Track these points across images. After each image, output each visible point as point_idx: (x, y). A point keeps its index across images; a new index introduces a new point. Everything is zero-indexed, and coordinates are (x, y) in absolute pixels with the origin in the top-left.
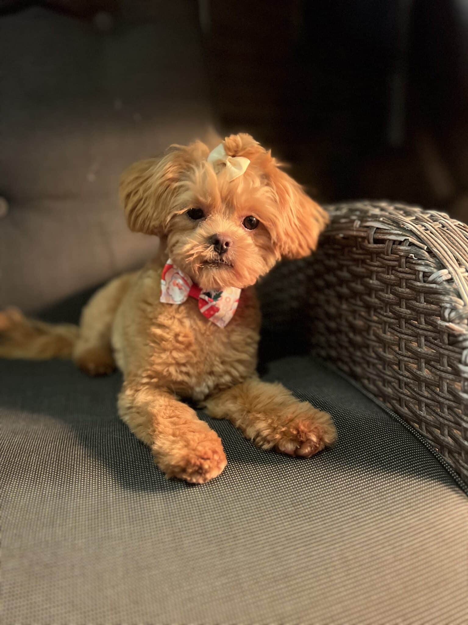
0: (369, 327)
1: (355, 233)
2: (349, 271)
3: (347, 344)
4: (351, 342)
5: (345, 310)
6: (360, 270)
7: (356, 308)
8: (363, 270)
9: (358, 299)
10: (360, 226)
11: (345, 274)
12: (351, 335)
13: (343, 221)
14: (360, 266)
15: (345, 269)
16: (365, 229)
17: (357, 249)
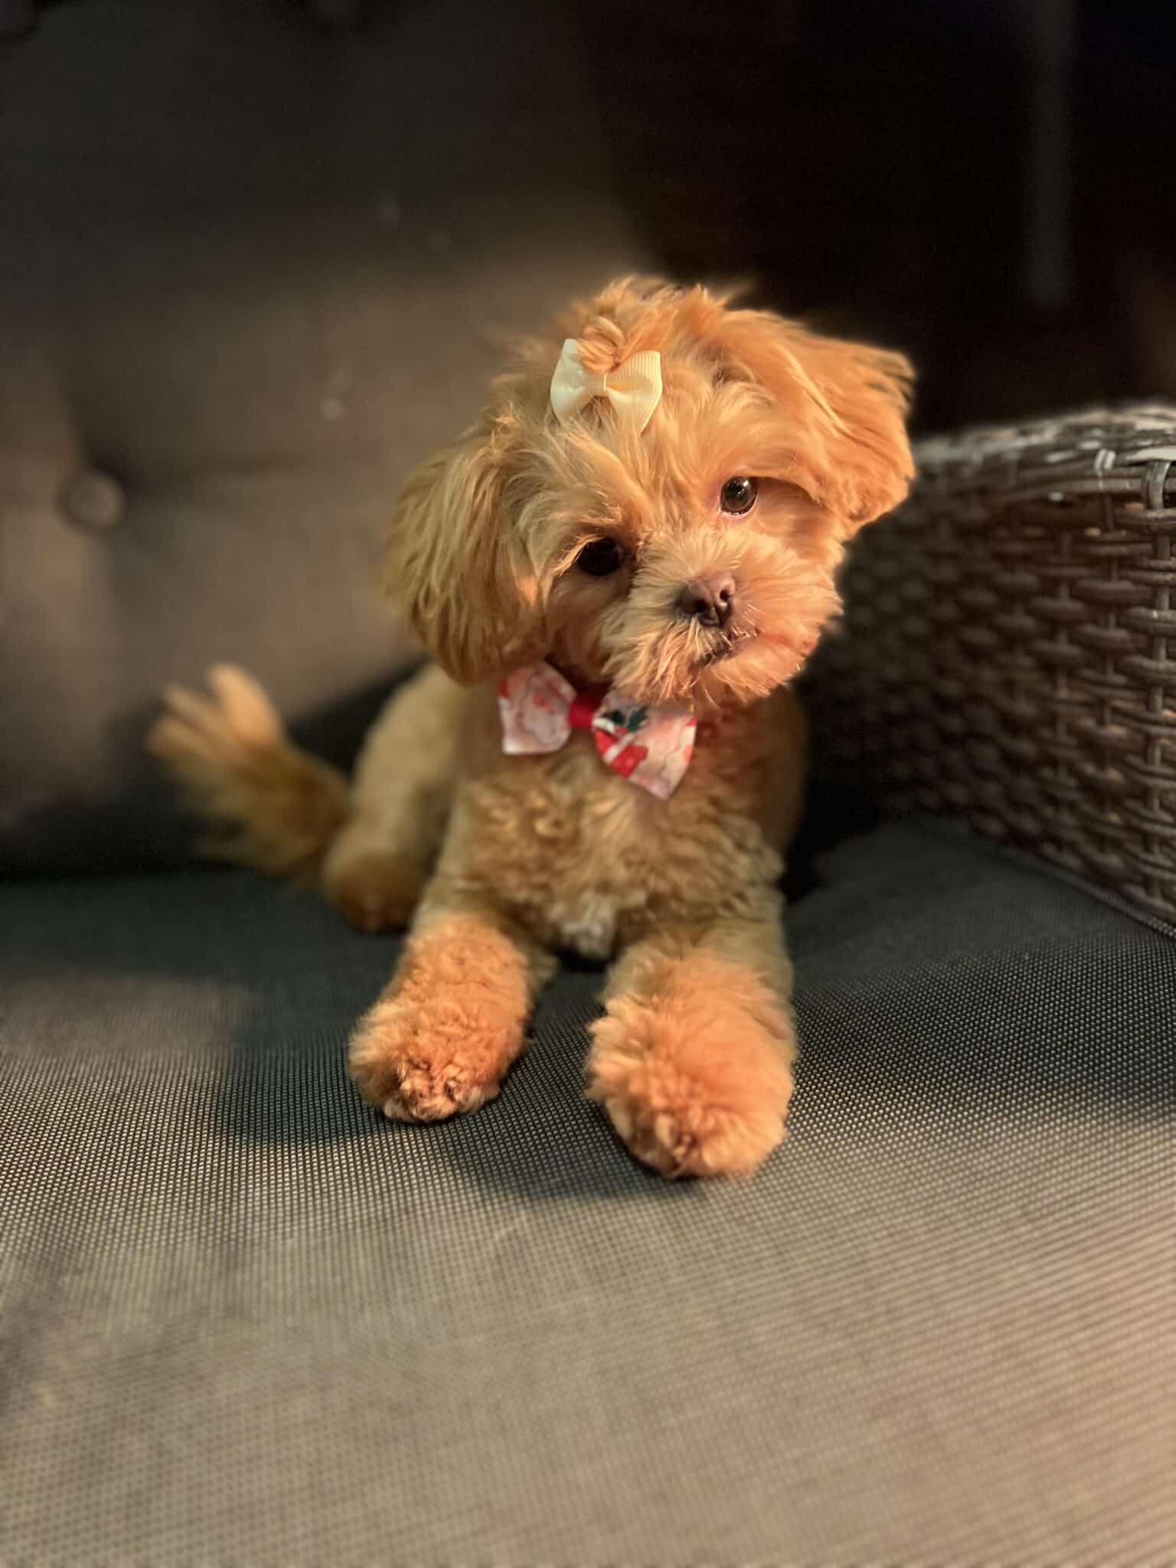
0: (1150, 740)
1: (1101, 485)
2: (1076, 594)
3: (1074, 796)
4: (1091, 789)
5: (1066, 702)
6: (1117, 586)
7: (1105, 692)
8: (1126, 585)
9: (1109, 667)
10: (1115, 465)
12: (1090, 769)
13: (1055, 458)
14: (1114, 575)
16: (1134, 470)
17: (1105, 529)
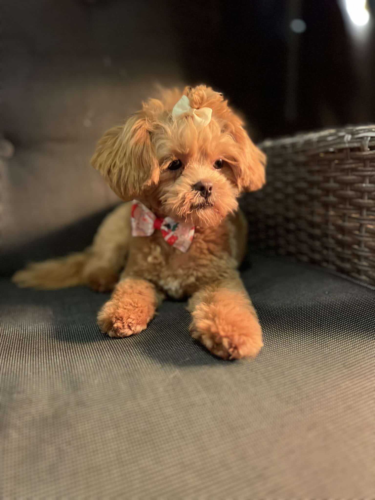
0: (361, 225)
2: (336, 181)
3: (334, 246)
4: (340, 243)
5: (332, 216)
6: (350, 177)
8: (354, 177)
9: (348, 203)
10: (352, 139)
11: (332, 185)
14: (350, 174)
15: (332, 181)
16: (358, 140)
